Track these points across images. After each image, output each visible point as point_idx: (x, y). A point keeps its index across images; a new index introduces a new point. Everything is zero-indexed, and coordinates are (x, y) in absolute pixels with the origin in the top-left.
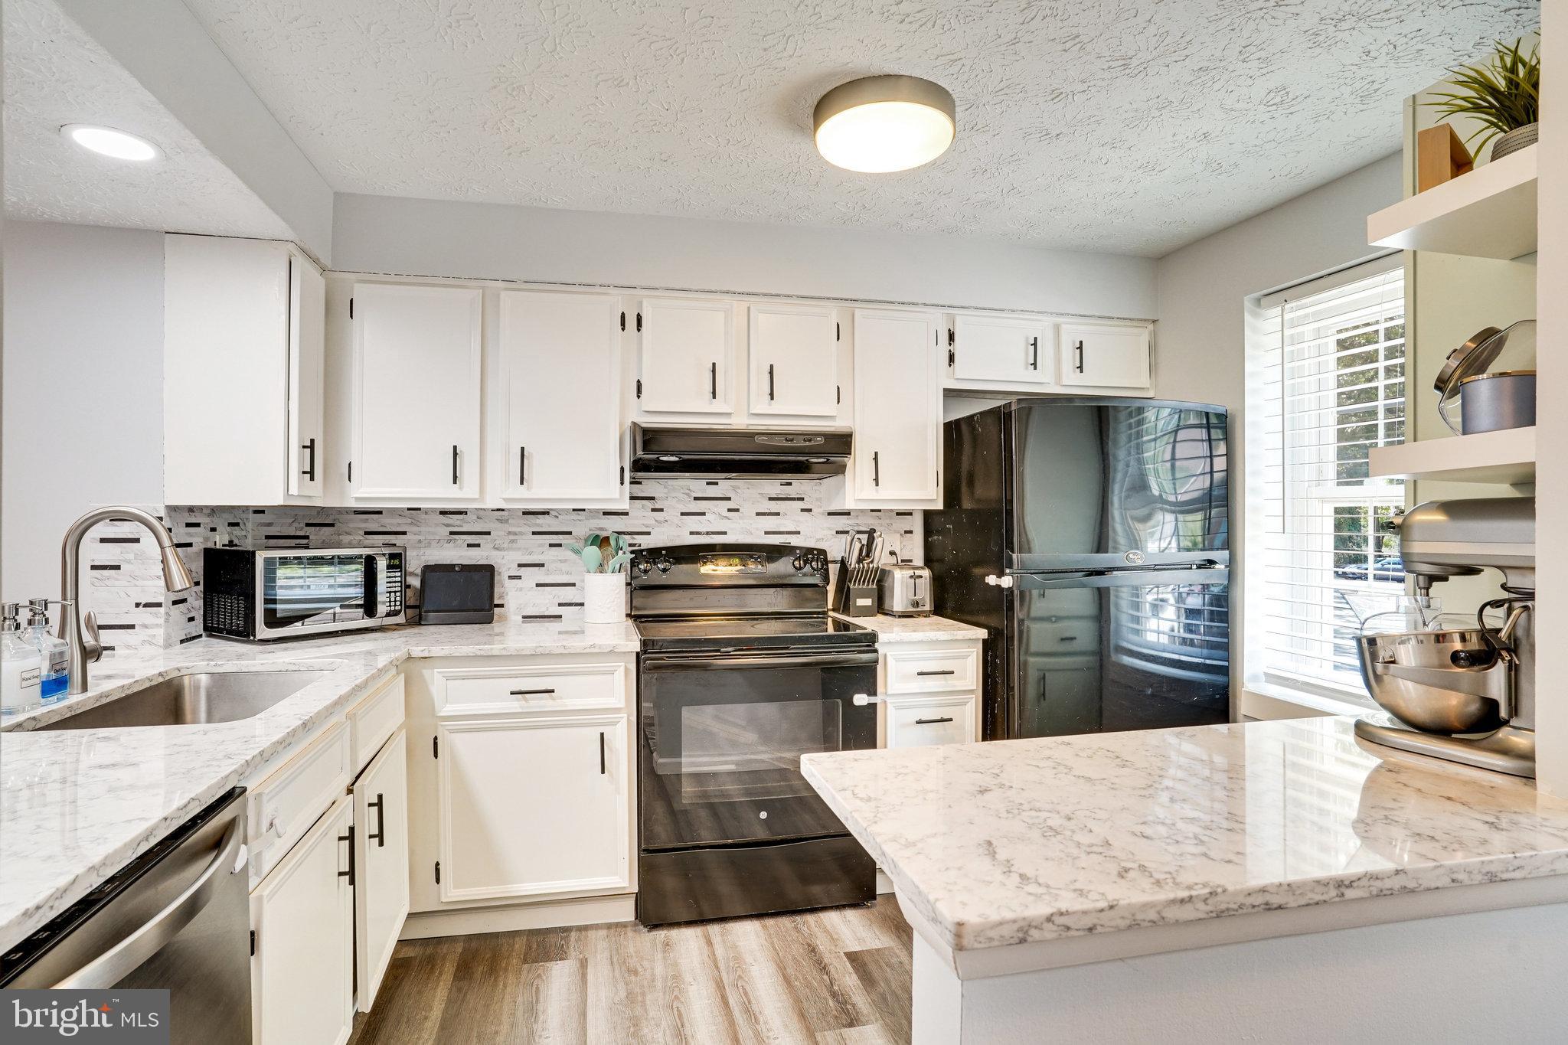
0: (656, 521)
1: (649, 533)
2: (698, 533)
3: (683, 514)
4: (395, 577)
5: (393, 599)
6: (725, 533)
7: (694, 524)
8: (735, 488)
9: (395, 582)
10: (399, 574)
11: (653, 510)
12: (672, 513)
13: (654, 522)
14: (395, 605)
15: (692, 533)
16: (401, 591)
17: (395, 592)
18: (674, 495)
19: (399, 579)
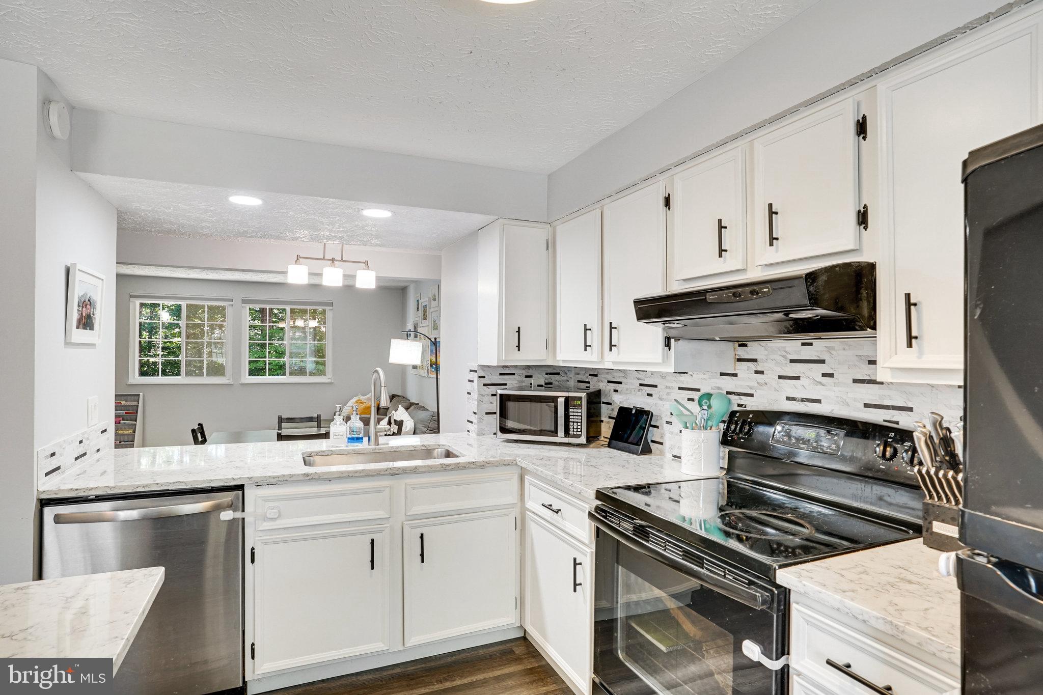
0: (758, 383)
1: (752, 395)
2: (793, 399)
3: (780, 377)
4: (577, 412)
5: (575, 427)
6: (819, 401)
7: (790, 388)
8: (829, 349)
9: (577, 416)
10: (580, 411)
11: (757, 372)
12: (770, 377)
13: (757, 385)
14: (577, 431)
15: (788, 398)
16: (581, 422)
17: (577, 422)
18: (773, 357)
19: (580, 414)
